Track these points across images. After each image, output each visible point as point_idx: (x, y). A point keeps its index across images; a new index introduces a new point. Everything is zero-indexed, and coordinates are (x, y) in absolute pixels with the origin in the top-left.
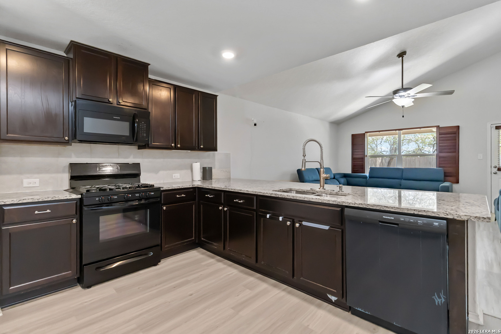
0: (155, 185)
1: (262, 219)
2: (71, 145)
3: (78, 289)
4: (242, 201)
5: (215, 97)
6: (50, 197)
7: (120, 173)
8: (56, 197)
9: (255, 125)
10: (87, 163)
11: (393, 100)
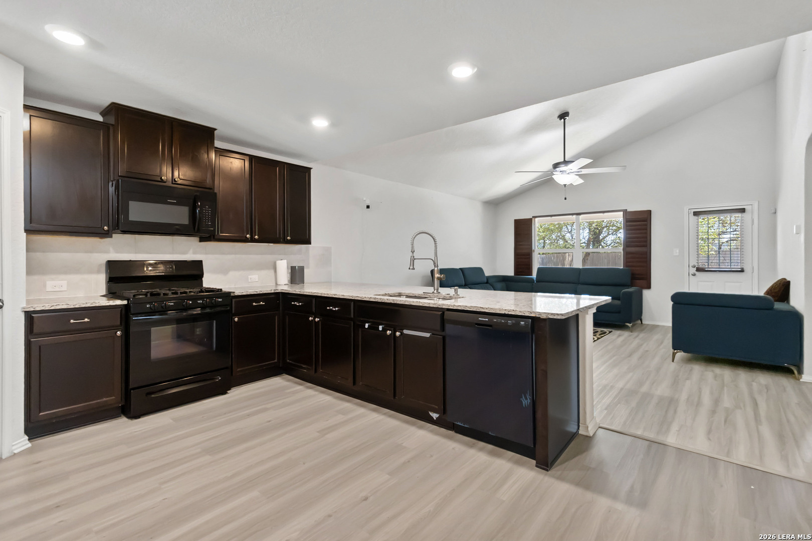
0: (223, 290)
1: (360, 330)
2: (111, 237)
3: (123, 420)
4: (337, 309)
5: (308, 170)
6: (89, 303)
7: (175, 273)
8: (96, 303)
9: (368, 207)
10: (130, 261)
11: (553, 176)
